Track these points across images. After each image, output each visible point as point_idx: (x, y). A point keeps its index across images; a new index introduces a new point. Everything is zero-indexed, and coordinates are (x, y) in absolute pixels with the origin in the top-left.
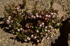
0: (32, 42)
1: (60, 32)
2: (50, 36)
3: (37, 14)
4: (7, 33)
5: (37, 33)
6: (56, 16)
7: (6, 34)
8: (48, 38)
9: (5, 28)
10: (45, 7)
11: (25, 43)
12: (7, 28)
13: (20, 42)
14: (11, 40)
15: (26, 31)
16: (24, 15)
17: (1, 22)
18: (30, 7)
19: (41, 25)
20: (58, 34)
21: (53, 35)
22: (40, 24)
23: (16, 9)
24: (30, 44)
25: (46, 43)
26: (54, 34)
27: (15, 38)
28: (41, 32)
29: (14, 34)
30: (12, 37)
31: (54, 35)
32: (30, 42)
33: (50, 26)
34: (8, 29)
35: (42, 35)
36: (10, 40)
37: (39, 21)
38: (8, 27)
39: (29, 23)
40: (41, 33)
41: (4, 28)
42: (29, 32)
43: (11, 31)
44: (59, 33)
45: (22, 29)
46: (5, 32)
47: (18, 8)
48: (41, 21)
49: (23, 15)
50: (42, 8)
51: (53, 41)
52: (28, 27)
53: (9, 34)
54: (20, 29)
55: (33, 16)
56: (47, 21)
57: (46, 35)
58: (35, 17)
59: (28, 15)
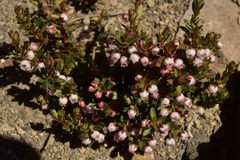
0: (113, 148)
1: (220, 116)
2: (179, 135)
3: (133, 49)
4: (20, 104)
5: (132, 121)
6: (205, 60)
7: (16, 108)
8: (171, 141)
9: (15, 85)
10: (176, 9)
11: (83, 150)
12: (22, 86)
13: (68, 144)
14: (34, 133)
15: (89, 107)
16: (91, 40)
17: (3, 61)
18: (115, 7)
19: (145, 95)
20: (214, 123)
21: (195, 126)
22: (141, 90)
23: (57, 20)
24: (103, 155)
25: (164, 154)
26: (198, 122)
27: (48, 127)
28: (144, 118)
29: (46, 112)
30: (38, 121)
31: (198, 126)
32: (101, 148)
33: (181, 98)
34: (25, 90)
35: (147, 128)
36: (28, 135)
37: (139, 77)
38: (26, 82)
39: (104, 80)
40: (144, 123)
41: (9, 87)
42: (102, 114)
43: (35, 100)
44: (218, 118)
45: (74, 97)
46: (13, 100)
47: (65, 17)
48: (145, 79)
49: (86, 40)
50: (163, 13)
51: (189, 150)
52: (99, 95)
53: (28, 109)
54: (68, 98)
55: (117, 56)
56: (171, 82)
57: (162, 129)
58: (124, 60)
59: (105, 38)
